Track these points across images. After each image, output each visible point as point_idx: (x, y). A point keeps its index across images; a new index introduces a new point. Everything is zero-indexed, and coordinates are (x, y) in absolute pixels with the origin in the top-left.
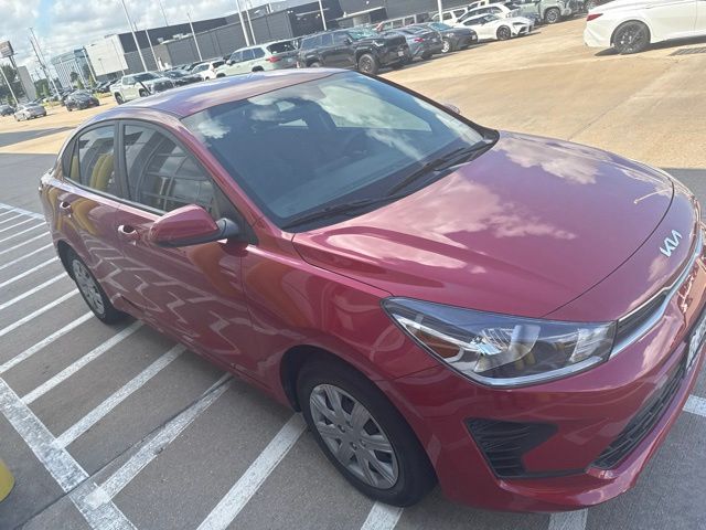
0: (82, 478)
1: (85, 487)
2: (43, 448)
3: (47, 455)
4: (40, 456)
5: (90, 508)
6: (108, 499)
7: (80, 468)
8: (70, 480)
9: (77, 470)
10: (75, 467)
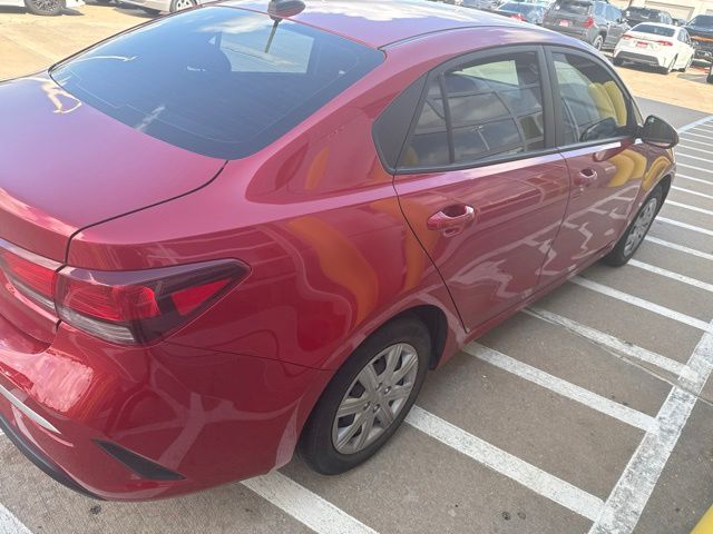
0: (678, 390)
1: (685, 385)
2: (665, 439)
3: (671, 432)
4: (674, 439)
5: (700, 376)
6: (686, 367)
7: (670, 395)
8: (685, 399)
9: (674, 397)
10: (671, 400)
